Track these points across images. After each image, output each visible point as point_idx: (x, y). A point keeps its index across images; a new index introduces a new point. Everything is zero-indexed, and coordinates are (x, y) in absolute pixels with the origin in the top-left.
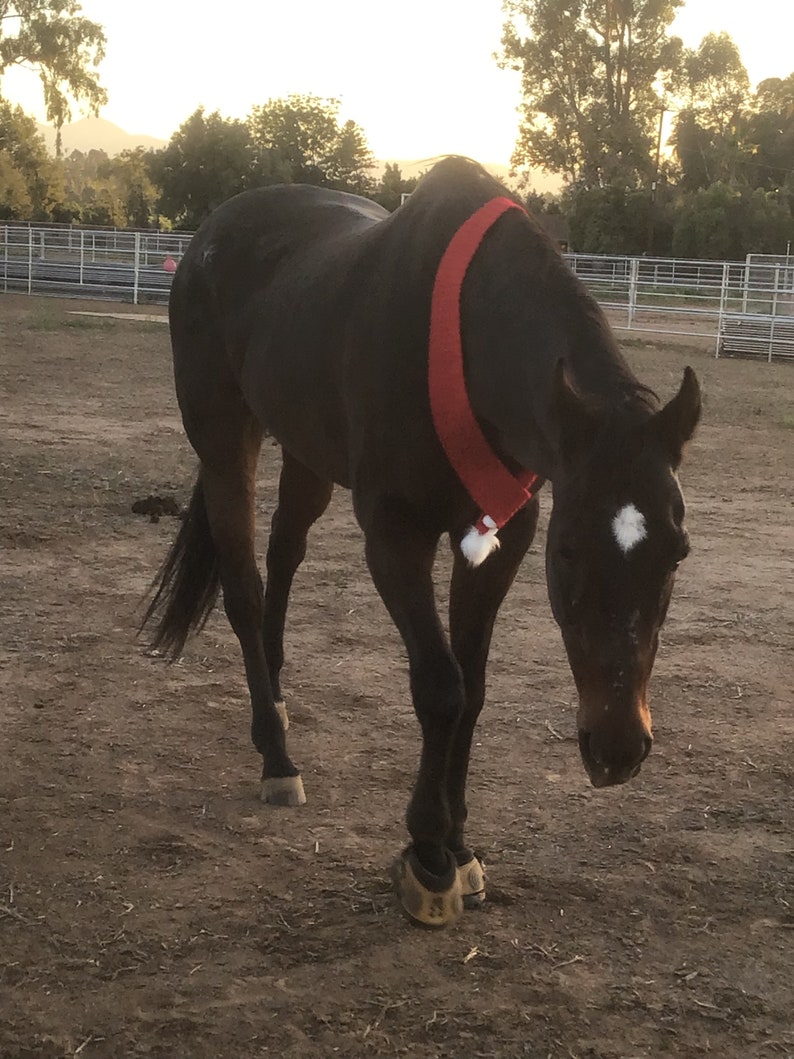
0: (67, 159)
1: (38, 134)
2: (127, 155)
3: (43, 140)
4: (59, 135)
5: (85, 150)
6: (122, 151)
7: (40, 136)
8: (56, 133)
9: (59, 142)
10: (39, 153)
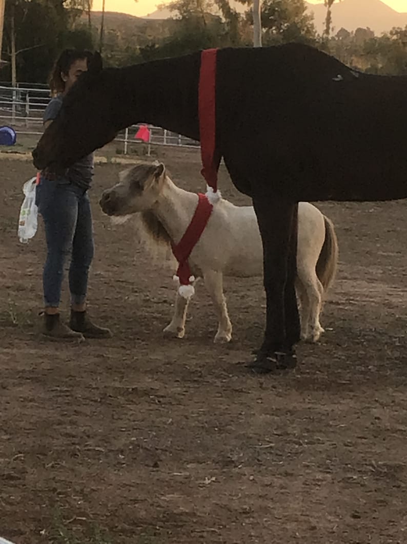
0: (333, 38)
1: (307, 13)
2: (397, 33)
3: (312, 19)
4: (329, 13)
5: (351, 29)
6: (391, 29)
7: (309, 14)
8: (327, 11)
9: (328, 20)
10: (308, 31)
